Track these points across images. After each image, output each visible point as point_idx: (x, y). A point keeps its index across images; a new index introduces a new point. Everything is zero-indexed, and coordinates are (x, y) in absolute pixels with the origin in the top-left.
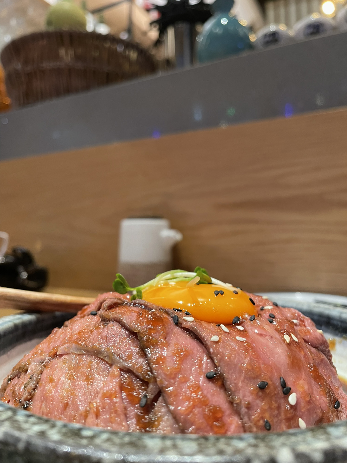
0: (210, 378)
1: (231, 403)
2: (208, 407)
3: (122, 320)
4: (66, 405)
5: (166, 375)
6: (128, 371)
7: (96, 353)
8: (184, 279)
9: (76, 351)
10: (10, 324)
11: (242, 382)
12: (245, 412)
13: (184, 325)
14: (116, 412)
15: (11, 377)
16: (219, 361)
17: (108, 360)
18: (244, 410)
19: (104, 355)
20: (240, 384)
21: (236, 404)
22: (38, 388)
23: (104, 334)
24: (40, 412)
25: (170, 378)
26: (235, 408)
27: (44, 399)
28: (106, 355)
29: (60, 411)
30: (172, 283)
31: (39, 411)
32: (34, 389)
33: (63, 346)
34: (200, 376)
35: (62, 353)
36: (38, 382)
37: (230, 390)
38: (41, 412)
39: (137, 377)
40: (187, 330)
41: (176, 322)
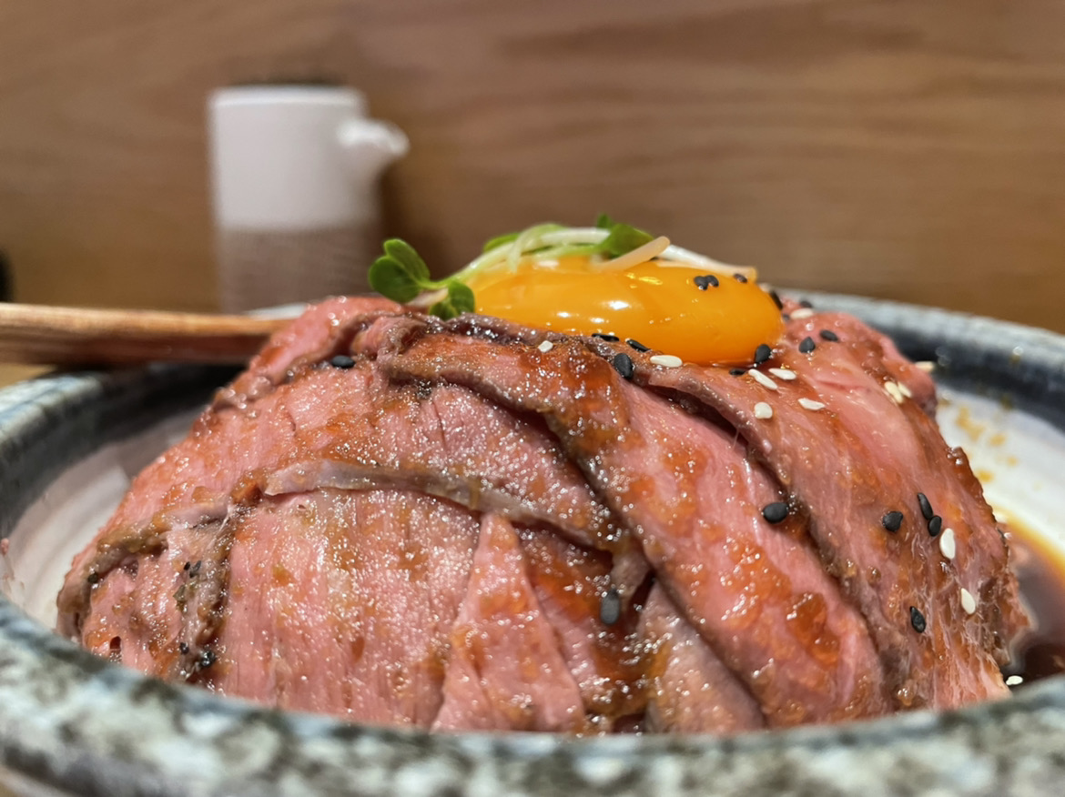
0: (775, 520)
1: (835, 580)
2: (793, 599)
3: (480, 378)
4: (358, 648)
5: (665, 527)
6: (540, 525)
7: (419, 484)
8: (575, 248)
9: (341, 482)
10: (31, 412)
11: (849, 521)
12: (873, 598)
13: (657, 379)
14: (535, 648)
15: (97, 570)
16: (791, 473)
17: (465, 502)
18: (868, 593)
19: (449, 487)
20: (848, 527)
21: (850, 579)
22: (230, 601)
23: (432, 426)
24: (267, 675)
25: (678, 535)
26: (848, 592)
27: (271, 635)
28: (454, 487)
29: (340, 665)
30: (547, 262)
31: (263, 673)
32: (219, 604)
33: (286, 470)
34: (748, 517)
35: (287, 492)
36: (223, 583)
37: (828, 546)
38: (272, 674)
39: (569, 540)
40: (667, 394)
41: (627, 372)
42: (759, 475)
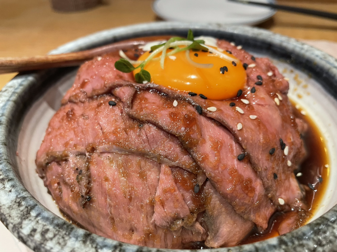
1: (256, 172)
4: (130, 199)
5: (212, 168)
9: (119, 151)
13: (209, 114)
16: (246, 145)
17: (156, 160)
18: (264, 174)
20: (260, 157)
21: (259, 172)
22: (92, 182)
24: (106, 204)
25: (215, 170)
26: (258, 175)
27: (106, 195)
29: (126, 203)
32: (89, 183)
33: (102, 146)
34: (233, 160)
36: (89, 177)
40: (211, 119)
42: (237, 145)
